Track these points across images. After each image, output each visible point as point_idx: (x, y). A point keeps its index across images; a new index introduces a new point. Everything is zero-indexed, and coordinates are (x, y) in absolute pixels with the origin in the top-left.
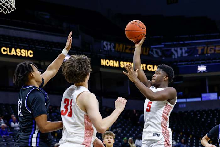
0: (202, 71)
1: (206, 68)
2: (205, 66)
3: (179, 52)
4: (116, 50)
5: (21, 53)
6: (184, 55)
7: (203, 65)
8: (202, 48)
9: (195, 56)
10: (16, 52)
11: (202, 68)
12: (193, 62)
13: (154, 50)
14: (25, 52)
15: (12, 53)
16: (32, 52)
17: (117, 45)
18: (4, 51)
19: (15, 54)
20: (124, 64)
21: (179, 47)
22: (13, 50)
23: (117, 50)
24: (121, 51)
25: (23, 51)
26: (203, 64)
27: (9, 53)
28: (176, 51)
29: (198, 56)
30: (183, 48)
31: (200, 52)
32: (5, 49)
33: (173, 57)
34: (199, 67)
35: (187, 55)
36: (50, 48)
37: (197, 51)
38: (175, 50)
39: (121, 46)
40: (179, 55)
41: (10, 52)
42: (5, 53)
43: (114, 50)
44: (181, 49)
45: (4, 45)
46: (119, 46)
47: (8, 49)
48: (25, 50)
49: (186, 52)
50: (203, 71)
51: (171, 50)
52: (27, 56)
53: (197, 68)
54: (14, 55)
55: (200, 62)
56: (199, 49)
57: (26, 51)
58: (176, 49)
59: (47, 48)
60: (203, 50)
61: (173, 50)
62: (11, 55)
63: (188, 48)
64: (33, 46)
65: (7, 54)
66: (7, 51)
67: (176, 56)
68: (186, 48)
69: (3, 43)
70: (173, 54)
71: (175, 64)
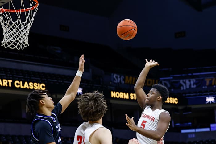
0: (211, 102)
1: (215, 99)
2: (213, 97)
3: (188, 84)
4: (126, 82)
5: (34, 86)
6: (192, 86)
7: (211, 96)
8: (211, 80)
9: (204, 87)
10: (29, 86)
11: (210, 99)
12: (201, 94)
13: (163, 82)
14: (38, 86)
15: (25, 87)
16: (44, 85)
17: (127, 77)
18: (17, 84)
19: (28, 88)
20: (134, 96)
21: (187, 79)
22: (26, 83)
23: (127, 82)
24: (131, 83)
25: (35, 84)
26: (212, 95)
27: (22, 87)
28: (185, 83)
29: (206, 87)
30: (192, 80)
31: (208, 83)
32: (19, 82)
33: (182, 88)
34: (207, 98)
35: (195, 86)
36: (61, 81)
37: (206, 82)
38: (183, 82)
39: (131, 78)
40: (188, 87)
41: (23, 85)
42: (18, 86)
43: (124, 82)
44: (190, 81)
45: (17, 79)
46: (129, 78)
47: (21, 82)
48: (38, 83)
49: (194, 84)
50: (212, 102)
51: (179, 81)
52: (39, 89)
53: (206, 99)
54: (26, 88)
55: (209, 93)
56: (208, 81)
57: (39, 84)
58: (184, 81)
59: (59, 81)
60: (211, 82)
61: (181, 82)
62: (24, 89)
63: (196, 80)
64: (45, 79)
65: (20, 87)
66: (20, 84)
67: (184, 88)
68: (194, 80)
69: (16, 77)
70: (181, 85)
71: (184, 95)
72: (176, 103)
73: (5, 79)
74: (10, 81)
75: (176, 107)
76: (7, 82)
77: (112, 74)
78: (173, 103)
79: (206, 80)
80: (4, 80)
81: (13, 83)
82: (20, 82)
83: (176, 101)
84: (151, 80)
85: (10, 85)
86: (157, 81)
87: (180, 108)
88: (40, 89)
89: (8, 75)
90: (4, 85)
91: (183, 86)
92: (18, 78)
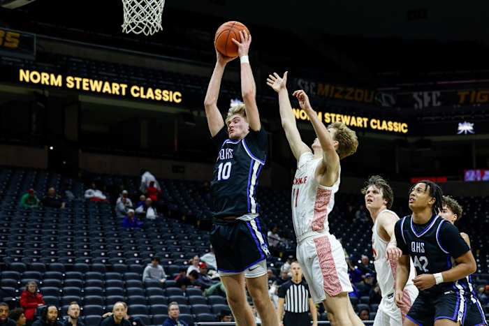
0: (466, 132)
1: (473, 127)
2: (471, 123)
3: (426, 100)
4: (318, 93)
5: (162, 96)
6: (434, 104)
7: (467, 122)
8: (467, 93)
9: (455, 106)
10: (155, 95)
11: (466, 127)
12: (449, 117)
13: (383, 95)
14: (169, 95)
15: (148, 96)
16: (180, 95)
17: (320, 85)
18: (136, 91)
19: (153, 98)
20: (331, 117)
21: (426, 90)
22: (150, 90)
23: (320, 93)
24: (326, 95)
25: (165, 92)
26: (469, 121)
27: (143, 96)
28: (422, 98)
29: (459, 106)
30: (434, 93)
31: (462, 100)
32: (138, 89)
33: (416, 106)
34: (460, 124)
35: (439, 104)
37: (459, 97)
38: (419, 96)
39: (327, 87)
40: (426, 105)
41: (145, 93)
42: (136, 95)
43: (314, 93)
44: (430, 95)
45: (135, 82)
46: (324, 87)
47: (142, 89)
48: (169, 91)
49: (438, 99)
50: (468, 131)
51: (412, 95)
52: (171, 100)
53: (458, 126)
54: (150, 98)
55: (463, 117)
56: (462, 94)
57: (171, 93)
58: (421, 94)
60: (468, 97)
61: (415, 95)
62: (146, 99)
63: (441, 93)
64: (182, 85)
65: (140, 96)
66: (139, 92)
67: (420, 105)
68: (438, 93)
69: (134, 80)
70: (416, 102)
71: (419, 118)
72: (405, 131)
73: (115, 82)
74: (124, 86)
75: (404, 138)
76: (118, 88)
77: (296, 79)
78: (400, 131)
79: (459, 93)
80: (114, 85)
81: (128, 90)
82: (140, 88)
83: (405, 128)
84: (362, 92)
85: (124, 93)
86: (372, 93)
87: (410, 140)
88: (173, 100)
89: (121, 76)
90: (114, 93)
91: (418, 104)
92: (138, 80)
